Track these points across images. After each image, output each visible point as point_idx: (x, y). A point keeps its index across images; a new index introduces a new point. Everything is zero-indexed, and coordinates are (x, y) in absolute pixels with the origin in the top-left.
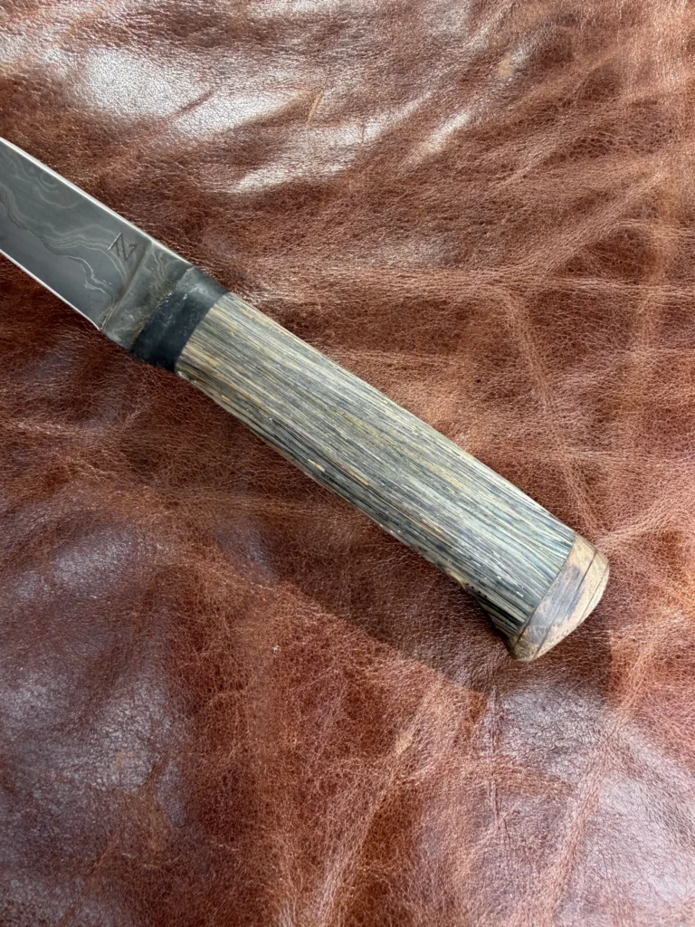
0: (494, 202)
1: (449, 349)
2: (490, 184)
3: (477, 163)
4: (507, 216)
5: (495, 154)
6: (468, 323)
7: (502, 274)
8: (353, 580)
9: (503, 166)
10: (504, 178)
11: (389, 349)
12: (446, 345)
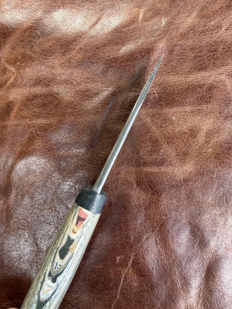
0: (216, 42)
1: (207, 102)
2: (213, 35)
3: (207, 27)
4: (222, 47)
5: (213, 22)
6: (213, 91)
7: (223, 70)
8: (186, 191)
9: (218, 27)
10: (218, 32)
11: (185, 106)
12: (207, 101)
